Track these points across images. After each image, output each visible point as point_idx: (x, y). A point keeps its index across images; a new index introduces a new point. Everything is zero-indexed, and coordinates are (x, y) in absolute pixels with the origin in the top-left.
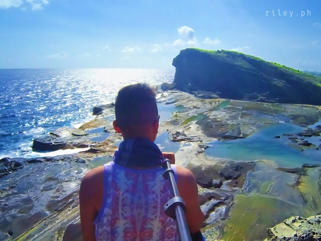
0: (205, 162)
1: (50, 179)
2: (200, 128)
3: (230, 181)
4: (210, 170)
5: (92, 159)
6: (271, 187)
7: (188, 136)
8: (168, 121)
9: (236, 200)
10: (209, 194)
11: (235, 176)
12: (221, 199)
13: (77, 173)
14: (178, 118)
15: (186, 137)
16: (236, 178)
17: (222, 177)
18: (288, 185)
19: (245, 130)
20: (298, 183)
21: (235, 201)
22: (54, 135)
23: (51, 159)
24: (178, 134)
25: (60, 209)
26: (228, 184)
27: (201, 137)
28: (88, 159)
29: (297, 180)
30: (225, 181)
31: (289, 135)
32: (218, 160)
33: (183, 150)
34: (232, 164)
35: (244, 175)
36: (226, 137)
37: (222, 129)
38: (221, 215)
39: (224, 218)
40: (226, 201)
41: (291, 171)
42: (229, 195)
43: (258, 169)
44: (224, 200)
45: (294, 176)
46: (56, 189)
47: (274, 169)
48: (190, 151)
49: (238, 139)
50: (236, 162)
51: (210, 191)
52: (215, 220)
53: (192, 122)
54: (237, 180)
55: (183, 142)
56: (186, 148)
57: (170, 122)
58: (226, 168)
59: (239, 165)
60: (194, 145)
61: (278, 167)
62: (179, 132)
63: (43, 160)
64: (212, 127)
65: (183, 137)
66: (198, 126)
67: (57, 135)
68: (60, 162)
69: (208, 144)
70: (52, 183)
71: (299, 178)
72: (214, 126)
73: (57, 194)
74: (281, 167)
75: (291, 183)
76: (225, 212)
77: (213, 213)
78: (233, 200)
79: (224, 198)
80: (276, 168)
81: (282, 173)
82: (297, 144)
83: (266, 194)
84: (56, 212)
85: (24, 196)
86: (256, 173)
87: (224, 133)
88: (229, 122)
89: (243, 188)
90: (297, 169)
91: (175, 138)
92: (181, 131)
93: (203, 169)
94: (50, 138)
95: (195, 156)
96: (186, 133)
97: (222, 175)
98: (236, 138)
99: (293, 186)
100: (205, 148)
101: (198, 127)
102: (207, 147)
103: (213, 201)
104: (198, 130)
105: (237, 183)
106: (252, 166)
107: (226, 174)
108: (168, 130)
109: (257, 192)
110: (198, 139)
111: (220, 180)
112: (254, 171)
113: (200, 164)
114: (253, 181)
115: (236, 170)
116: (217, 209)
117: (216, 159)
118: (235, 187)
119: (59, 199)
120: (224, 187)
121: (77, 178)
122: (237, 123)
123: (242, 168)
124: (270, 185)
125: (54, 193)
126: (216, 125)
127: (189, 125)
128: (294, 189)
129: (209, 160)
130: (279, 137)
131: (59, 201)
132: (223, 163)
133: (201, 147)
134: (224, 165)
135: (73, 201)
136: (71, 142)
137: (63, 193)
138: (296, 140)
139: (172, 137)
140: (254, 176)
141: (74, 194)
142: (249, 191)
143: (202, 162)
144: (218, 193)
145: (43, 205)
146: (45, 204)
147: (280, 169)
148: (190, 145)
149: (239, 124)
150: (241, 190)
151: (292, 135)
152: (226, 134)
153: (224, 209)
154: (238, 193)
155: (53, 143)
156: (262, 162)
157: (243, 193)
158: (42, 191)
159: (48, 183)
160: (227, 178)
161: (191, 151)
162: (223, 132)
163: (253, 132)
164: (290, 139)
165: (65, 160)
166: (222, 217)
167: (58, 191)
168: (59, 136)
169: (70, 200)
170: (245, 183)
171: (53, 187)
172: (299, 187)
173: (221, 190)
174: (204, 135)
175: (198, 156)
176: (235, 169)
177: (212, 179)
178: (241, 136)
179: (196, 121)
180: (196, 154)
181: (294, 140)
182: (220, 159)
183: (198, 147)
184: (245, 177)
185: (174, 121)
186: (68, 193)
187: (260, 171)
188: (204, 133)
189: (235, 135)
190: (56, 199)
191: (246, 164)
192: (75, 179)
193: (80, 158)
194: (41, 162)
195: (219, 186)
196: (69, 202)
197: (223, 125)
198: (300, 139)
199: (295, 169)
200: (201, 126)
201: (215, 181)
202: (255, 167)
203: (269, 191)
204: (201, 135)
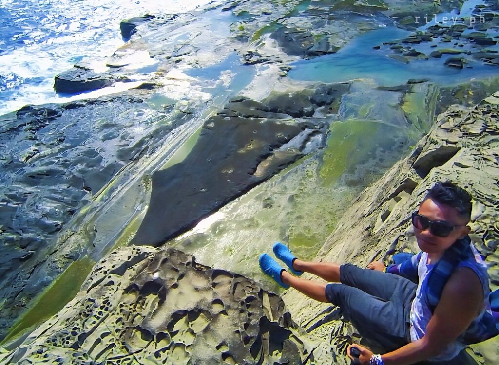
0: (291, 88)
1: (106, 126)
2: (277, 43)
3: (323, 107)
4: (299, 96)
5: (149, 97)
6: (370, 110)
7: (264, 56)
8: (233, 36)
9: (332, 127)
10: (302, 123)
11: (329, 101)
12: (316, 128)
13: (138, 115)
14: (245, 31)
15: (262, 58)
16: (330, 104)
17: (313, 103)
18: (390, 106)
19: (335, 42)
20: (402, 103)
21: (331, 129)
22: (82, 68)
23: (95, 101)
24: (250, 54)
25: (135, 158)
26: (322, 111)
27: (280, 56)
28: (144, 97)
29: (400, 99)
30: (317, 108)
31: (392, 44)
32: (306, 84)
33: (260, 75)
34: (323, 86)
35: (338, 99)
36: (312, 54)
37: (305, 42)
38: (317, 145)
39: (321, 147)
40: (321, 129)
41: (394, 89)
42: (324, 122)
43: (354, 91)
44: (320, 129)
45: (397, 95)
46: (120, 137)
47: (373, 89)
48: (270, 76)
49: (327, 55)
50: (327, 84)
51: (302, 120)
52: (313, 150)
53: (265, 35)
54: (331, 106)
55: (259, 65)
56: (263, 72)
57: (235, 38)
58: (317, 93)
59: (331, 88)
60: (274, 68)
61: (377, 86)
62: (251, 52)
63: (84, 103)
64: (292, 40)
65: (258, 58)
66: (273, 40)
67: (86, 68)
68: (110, 103)
69: (290, 65)
70: (111, 130)
71: (404, 96)
72: (294, 40)
73: (124, 142)
74: (381, 86)
75: (394, 104)
76: (322, 141)
77: (309, 143)
78: (328, 128)
79: (318, 127)
80: (375, 87)
81: (382, 92)
82: (401, 55)
83: (365, 118)
84: (132, 161)
85: (85, 148)
86: (352, 95)
87: (309, 49)
88: (313, 32)
89: (339, 114)
90: (401, 86)
91: (248, 60)
92: (253, 50)
93: (291, 96)
94: (78, 74)
95: (278, 81)
96: (260, 52)
97: (312, 101)
98: (324, 53)
99: (396, 107)
100: (287, 71)
101: (275, 43)
102: (290, 69)
103: (308, 131)
104: (275, 47)
105: (331, 108)
106: (346, 88)
107: (318, 99)
108: (235, 50)
109: (355, 117)
110: (277, 60)
111: (311, 107)
112: (349, 93)
113: (285, 90)
114: (350, 105)
115: (328, 94)
116: (312, 138)
117: (303, 82)
118: (330, 113)
119: (130, 147)
120: (317, 115)
121: (141, 122)
122: (324, 32)
123: (335, 91)
124: (369, 108)
125: (120, 141)
126: (297, 38)
127: (262, 40)
128: (397, 109)
129: (295, 85)
130: (378, 48)
131: (131, 150)
132: (312, 87)
133: (282, 69)
134: (314, 90)
135: (147, 147)
136: (110, 76)
137: (131, 140)
138: (401, 49)
139: (243, 59)
140: (350, 100)
141: (146, 139)
142: (346, 117)
143: (287, 88)
144: (312, 121)
145: (113, 156)
146: (115, 153)
147: (381, 88)
148: (268, 67)
149: (326, 33)
150: (336, 116)
151: (395, 44)
152: (310, 50)
153: (320, 139)
154: (333, 120)
155: (87, 81)
156: (359, 81)
157: (339, 120)
158: (104, 140)
159: (107, 131)
160: (320, 105)
161: (272, 75)
162: (308, 47)
163: (345, 43)
164: (392, 48)
165: (115, 100)
166: (319, 147)
167: (123, 138)
168: (88, 69)
169: (144, 147)
170: (341, 108)
171: (116, 135)
172: (403, 107)
173: (314, 118)
174: (283, 53)
175: (281, 81)
176: (327, 92)
177: (302, 107)
178: (331, 50)
179: (270, 34)
180: (279, 79)
181: (397, 49)
182: (308, 82)
183: (280, 70)
184: (340, 101)
185: (240, 36)
186: (138, 139)
187: (357, 93)
188: (283, 50)
189: (323, 49)
190: (126, 148)
191: (339, 86)
192: (139, 123)
193: (134, 96)
194: (83, 106)
195: (311, 114)
196: (143, 149)
197: (305, 37)
198: (405, 48)
199: (398, 86)
200: (278, 41)
201: (307, 109)
202: (351, 89)
203: (368, 114)
204: (280, 53)
